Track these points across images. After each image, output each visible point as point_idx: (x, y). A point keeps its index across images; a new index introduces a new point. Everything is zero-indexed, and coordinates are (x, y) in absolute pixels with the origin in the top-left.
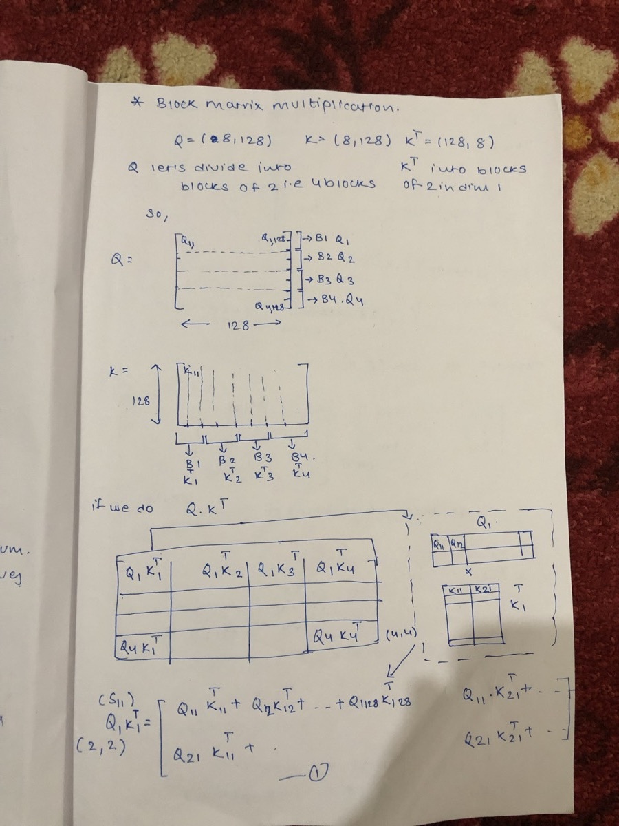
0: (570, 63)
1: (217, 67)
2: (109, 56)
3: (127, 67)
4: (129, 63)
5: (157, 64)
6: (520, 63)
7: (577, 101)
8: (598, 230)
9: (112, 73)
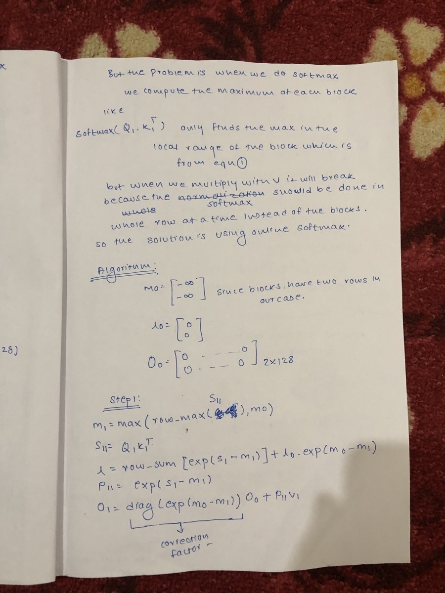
0: (409, 36)
1: (161, 46)
2: (86, 40)
3: (98, 47)
4: (100, 45)
5: (119, 45)
6: (374, 37)
7: (414, 63)
8: (430, 154)
9: (88, 52)
